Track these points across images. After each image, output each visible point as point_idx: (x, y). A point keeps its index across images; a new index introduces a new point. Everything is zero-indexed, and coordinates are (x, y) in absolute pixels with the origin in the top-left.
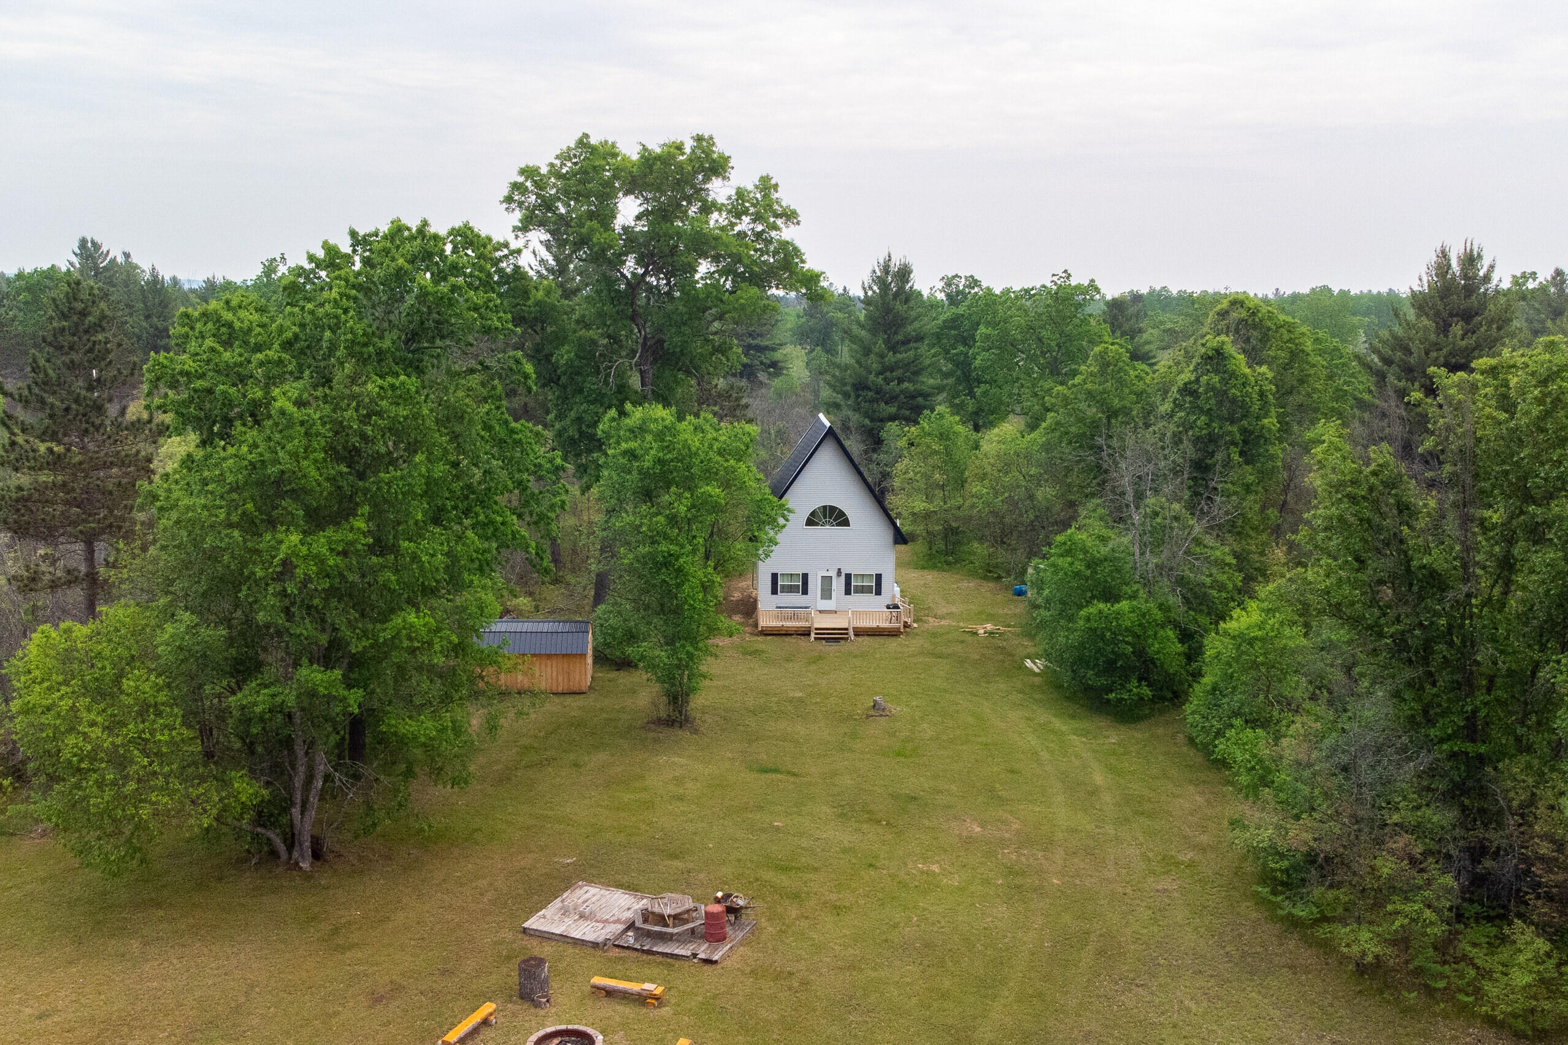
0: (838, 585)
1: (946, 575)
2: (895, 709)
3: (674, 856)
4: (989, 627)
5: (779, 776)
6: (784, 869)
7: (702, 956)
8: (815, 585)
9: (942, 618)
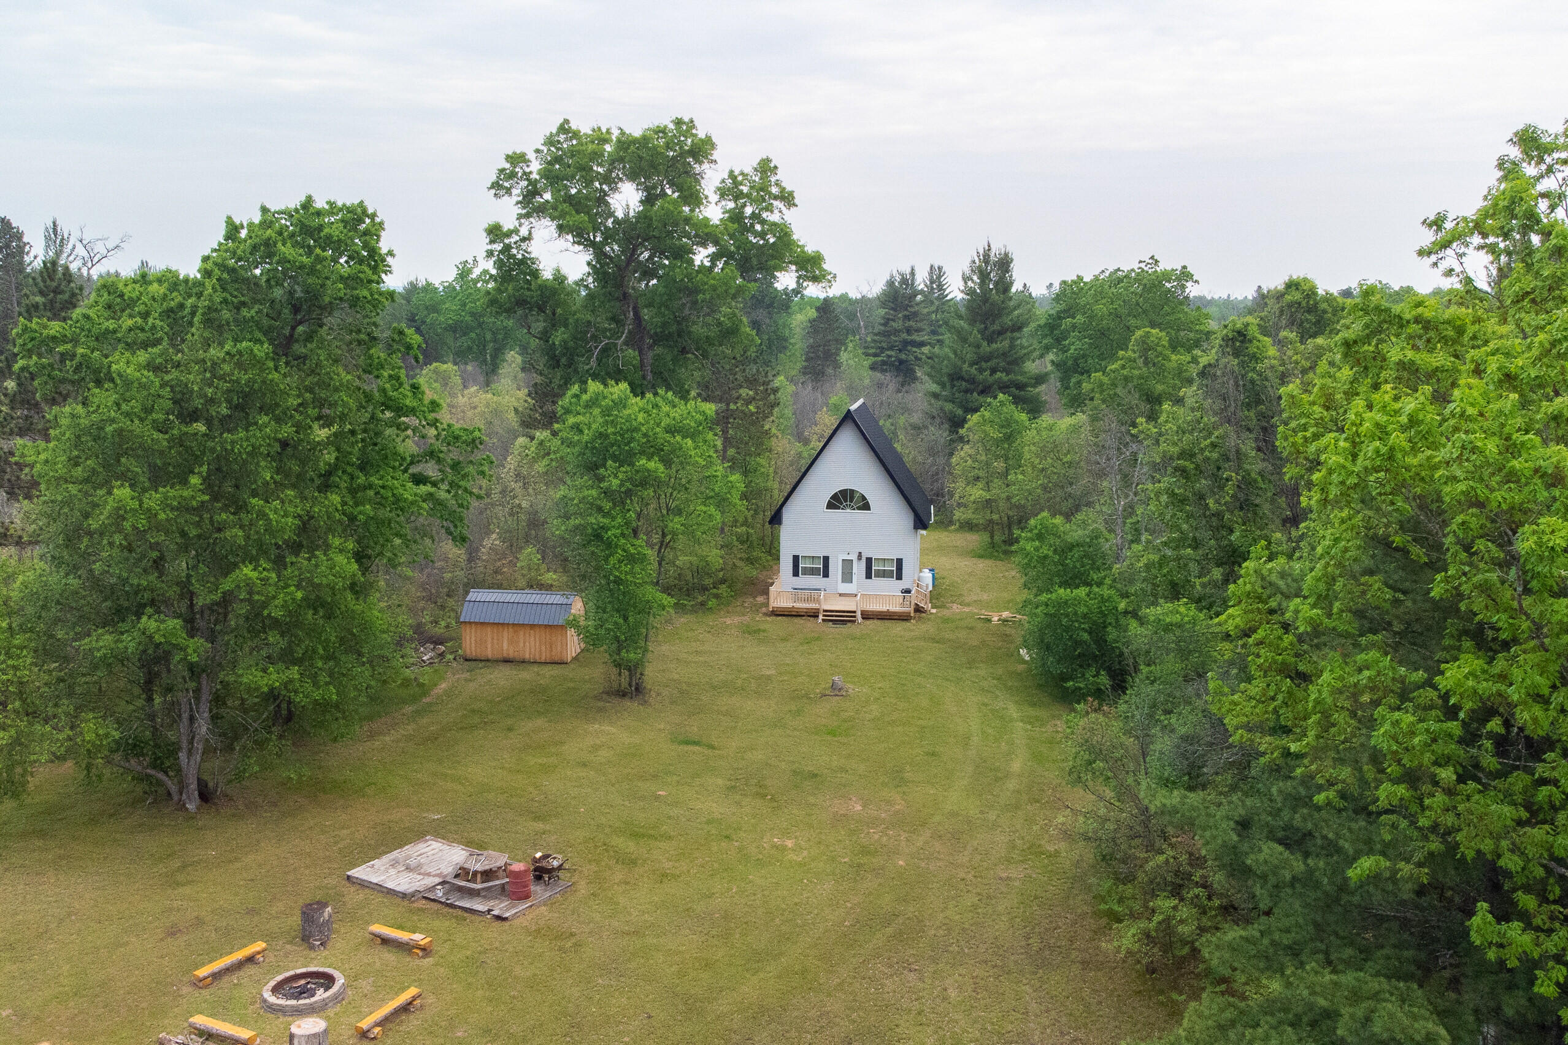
0: (859, 569)
1: (999, 563)
2: (852, 688)
3: (537, 818)
4: (1005, 614)
5: (696, 748)
6: (635, 836)
7: (495, 913)
8: (836, 568)
9: (968, 605)
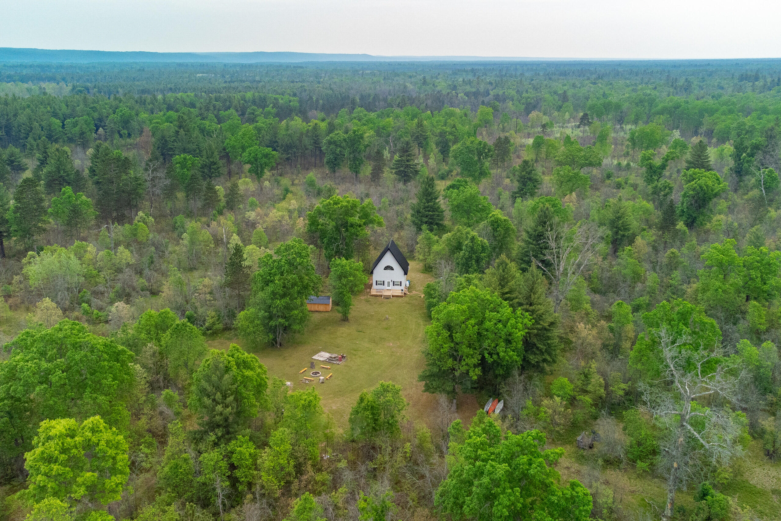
0: (391, 284)
2: (390, 318)
4: (424, 295)
5: (361, 333)
6: (355, 351)
8: (386, 283)
